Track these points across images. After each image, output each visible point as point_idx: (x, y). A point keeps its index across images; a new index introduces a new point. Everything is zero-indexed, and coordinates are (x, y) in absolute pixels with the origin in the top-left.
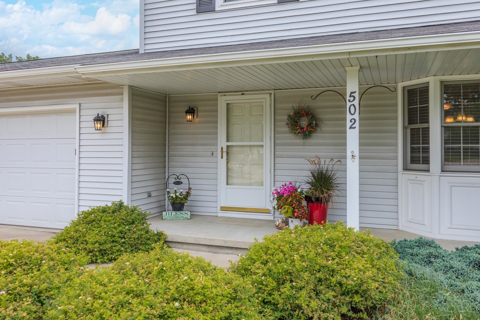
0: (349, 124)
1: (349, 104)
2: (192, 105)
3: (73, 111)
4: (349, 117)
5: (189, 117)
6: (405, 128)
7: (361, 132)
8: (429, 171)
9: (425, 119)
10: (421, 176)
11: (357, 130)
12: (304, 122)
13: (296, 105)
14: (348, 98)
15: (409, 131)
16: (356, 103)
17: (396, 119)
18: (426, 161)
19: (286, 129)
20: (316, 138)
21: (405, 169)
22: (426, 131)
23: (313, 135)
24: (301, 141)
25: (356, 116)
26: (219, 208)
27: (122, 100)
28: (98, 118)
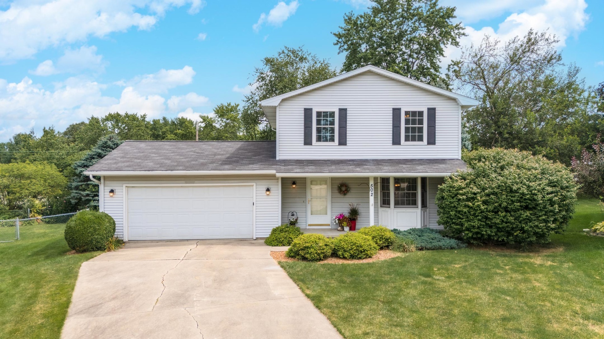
0: (370, 195)
1: (370, 188)
3: (253, 185)
4: (371, 192)
5: (294, 186)
6: (381, 192)
7: (374, 198)
8: (390, 207)
9: (388, 189)
10: (387, 209)
11: (373, 196)
12: (344, 189)
13: (341, 182)
14: (370, 186)
15: (382, 193)
16: (373, 188)
17: (378, 188)
18: (389, 204)
19: (337, 191)
21: (381, 207)
22: (389, 194)
23: (348, 194)
24: (343, 196)
25: (373, 192)
26: (307, 225)
27: (278, 182)
28: (268, 190)
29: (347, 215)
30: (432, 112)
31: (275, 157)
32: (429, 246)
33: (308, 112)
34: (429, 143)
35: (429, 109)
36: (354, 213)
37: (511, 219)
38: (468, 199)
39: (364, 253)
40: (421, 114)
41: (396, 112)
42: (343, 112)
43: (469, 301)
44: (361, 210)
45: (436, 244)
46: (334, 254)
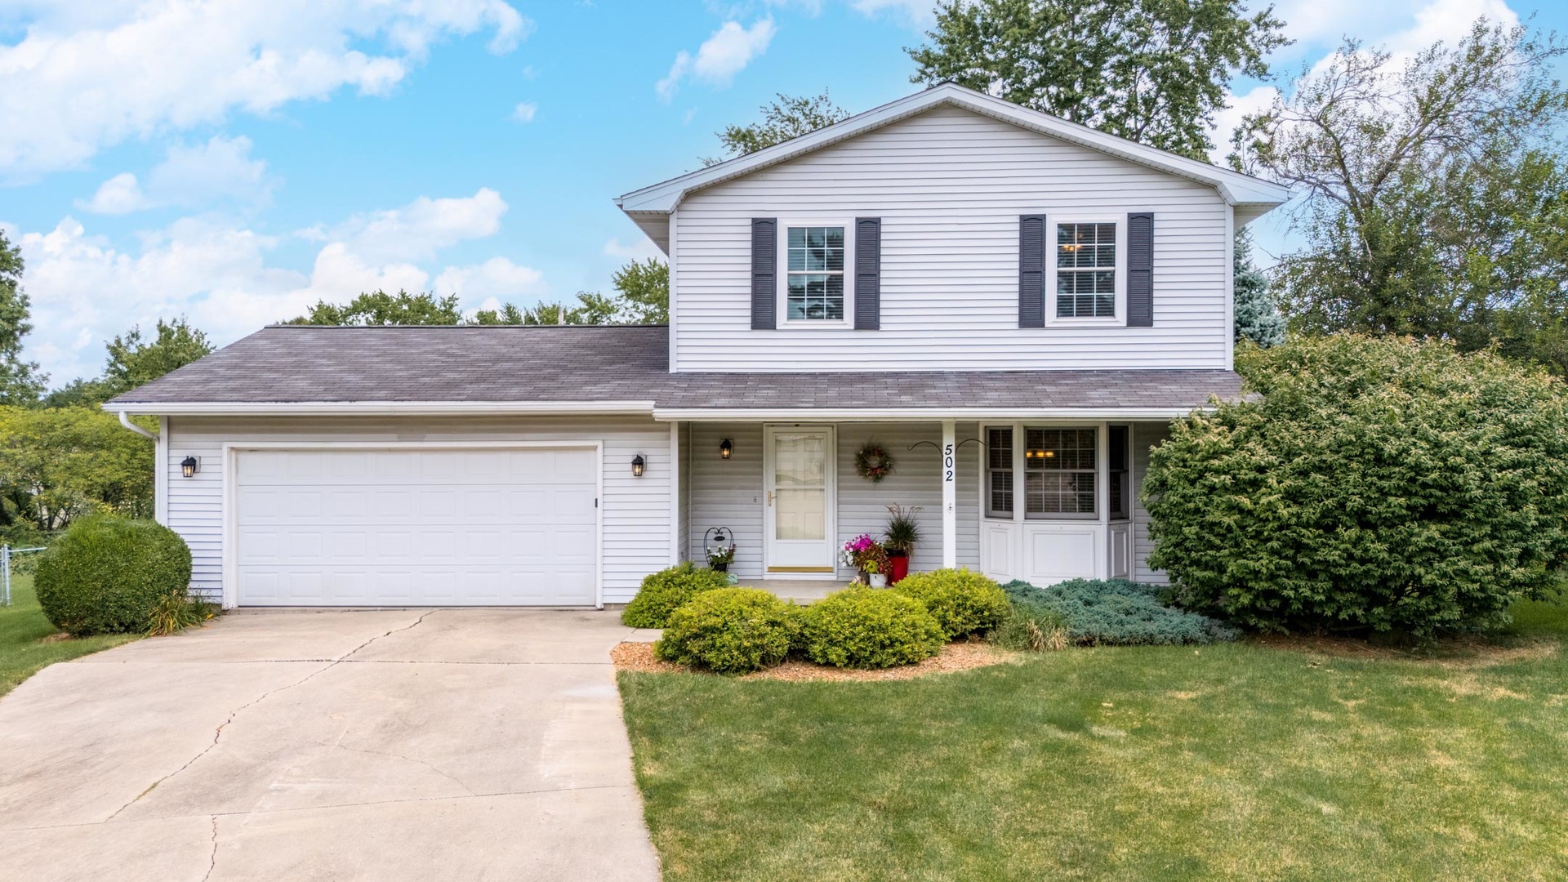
0: (945, 476)
1: (945, 457)
2: (726, 435)
3: (595, 448)
4: (945, 469)
5: (726, 453)
6: (986, 471)
7: (956, 483)
8: (1012, 518)
9: (1008, 463)
10: (1005, 524)
11: (954, 481)
12: (874, 462)
13: (865, 441)
14: (945, 451)
15: (990, 475)
16: (953, 455)
17: (978, 460)
18: (1010, 508)
19: (854, 470)
20: (889, 481)
21: (987, 516)
22: (1009, 476)
23: (886, 477)
24: (871, 484)
25: (953, 469)
26: (766, 569)
27: (669, 438)
28: (639, 462)
29: (881, 539)
30: (1142, 224)
31: (665, 366)
32: (1113, 633)
33: (763, 231)
34: (1132, 322)
35: (1133, 218)
36: (903, 533)
37: (1379, 549)
38: (1239, 487)
39: (891, 651)
40: (1108, 231)
41: (1031, 227)
42: (869, 229)
43: (1185, 815)
44: (922, 527)
45: (1136, 626)
46: (799, 653)
